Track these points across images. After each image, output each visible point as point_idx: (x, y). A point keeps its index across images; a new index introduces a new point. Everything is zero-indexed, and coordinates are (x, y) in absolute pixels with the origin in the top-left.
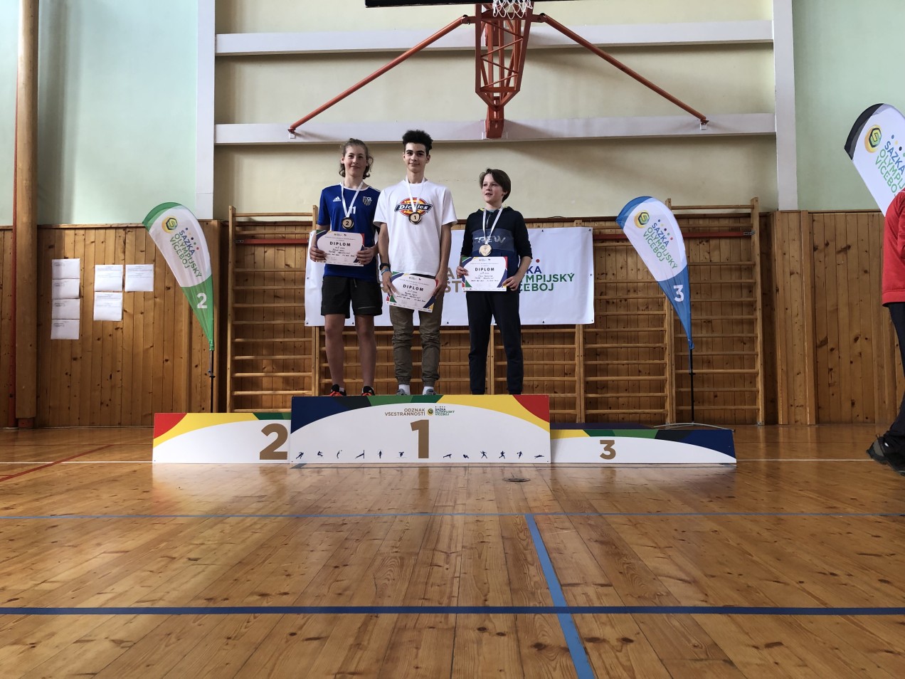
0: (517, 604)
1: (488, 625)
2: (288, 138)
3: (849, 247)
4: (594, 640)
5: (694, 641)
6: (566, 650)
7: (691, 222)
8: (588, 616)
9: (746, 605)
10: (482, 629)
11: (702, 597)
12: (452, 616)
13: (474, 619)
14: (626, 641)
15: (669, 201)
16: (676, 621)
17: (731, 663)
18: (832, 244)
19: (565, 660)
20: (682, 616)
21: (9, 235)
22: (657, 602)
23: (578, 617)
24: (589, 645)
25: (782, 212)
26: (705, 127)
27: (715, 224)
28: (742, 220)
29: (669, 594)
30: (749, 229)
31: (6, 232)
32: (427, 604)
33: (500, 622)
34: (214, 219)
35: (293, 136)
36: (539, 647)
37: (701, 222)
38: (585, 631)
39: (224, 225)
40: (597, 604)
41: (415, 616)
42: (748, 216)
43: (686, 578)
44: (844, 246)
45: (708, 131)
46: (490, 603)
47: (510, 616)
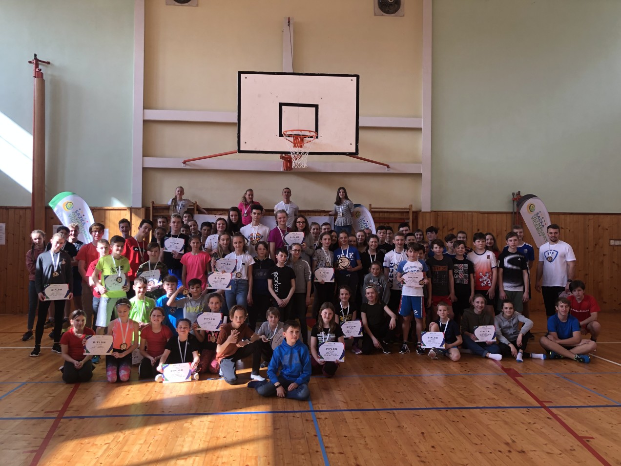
0: (301, 410)
1: (295, 415)
2: (182, 166)
3: (453, 229)
4: (319, 418)
5: (341, 418)
6: (313, 421)
7: (381, 214)
8: (318, 413)
9: (356, 409)
10: (294, 417)
11: (347, 407)
12: (286, 413)
13: (291, 414)
14: (326, 418)
15: (370, 205)
16: (338, 413)
17: (346, 422)
18: (446, 227)
19: (312, 423)
20: (340, 412)
21: (28, 211)
22: (336, 409)
23: (316, 413)
24: (318, 420)
25: (423, 212)
26: (388, 169)
27: (392, 216)
28: (405, 214)
29: (339, 406)
30: (408, 219)
31: (27, 210)
32: (279, 411)
33: (298, 415)
34: (143, 207)
35: (185, 165)
36: (307, 420)
37: (386, 214)
38: (317, 416)
39: (147, 210)
40: (321, 410)
41: (277, 414)
42: (408, 212)
43: (345, 401)
44: (451, 228)
45: (391, 171)
46: (295, 410)
47: (300, 413)
